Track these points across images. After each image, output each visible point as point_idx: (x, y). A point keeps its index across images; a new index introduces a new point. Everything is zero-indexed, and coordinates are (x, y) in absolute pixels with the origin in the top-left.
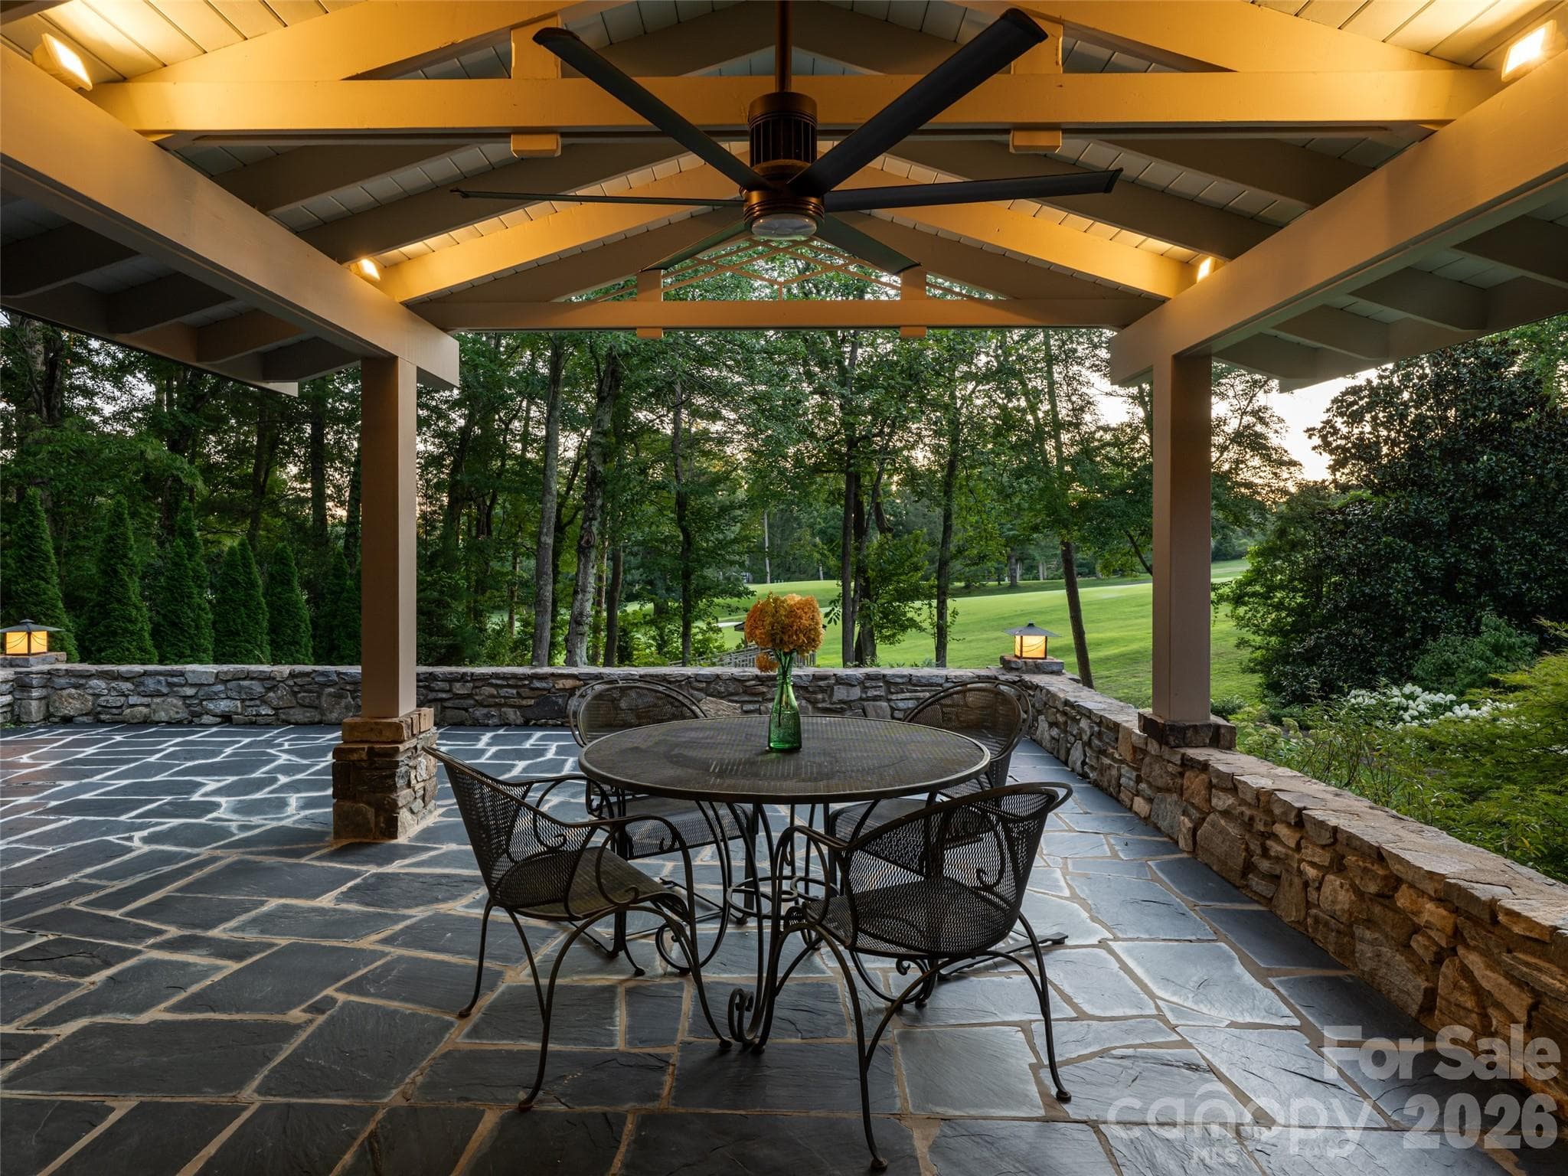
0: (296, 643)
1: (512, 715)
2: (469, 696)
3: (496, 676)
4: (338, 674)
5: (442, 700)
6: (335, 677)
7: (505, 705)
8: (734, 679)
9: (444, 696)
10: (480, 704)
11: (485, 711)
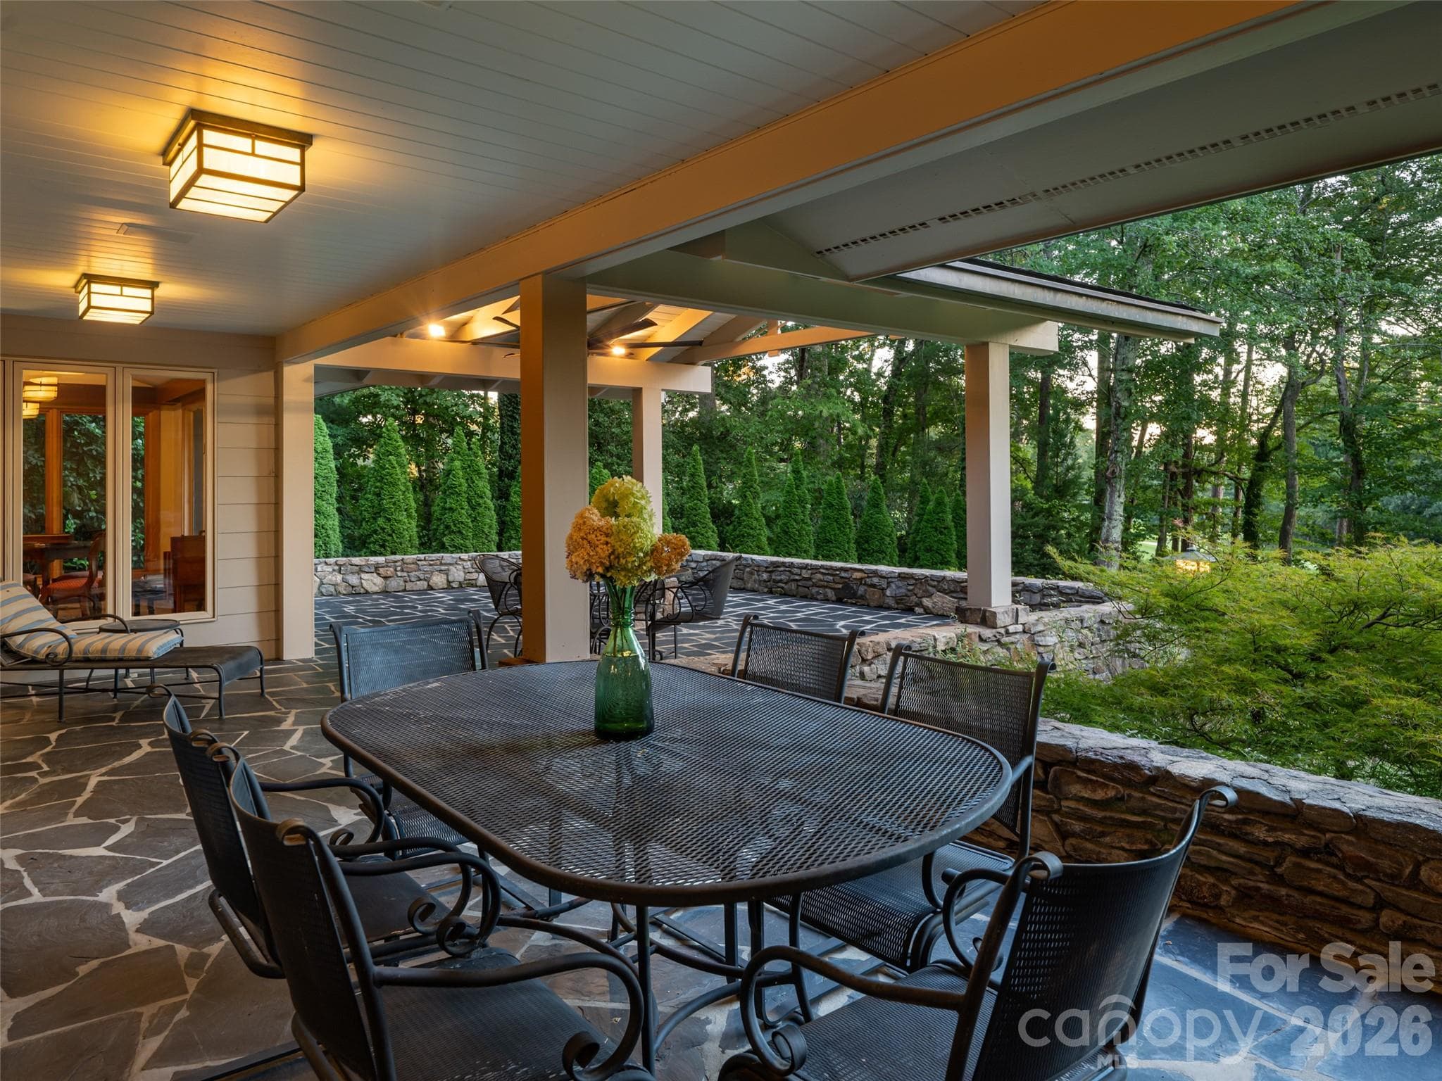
0: (882, 552)
1: (830, 594)
2: (810, 579)
3: (822, 567)
4: (752, 560)
5: (797, 580)
6: (750, 562)
7: (826, 587)
8: (954, 581)
9: (797, 577)
10: (814, 585)
11: (817, 589)
